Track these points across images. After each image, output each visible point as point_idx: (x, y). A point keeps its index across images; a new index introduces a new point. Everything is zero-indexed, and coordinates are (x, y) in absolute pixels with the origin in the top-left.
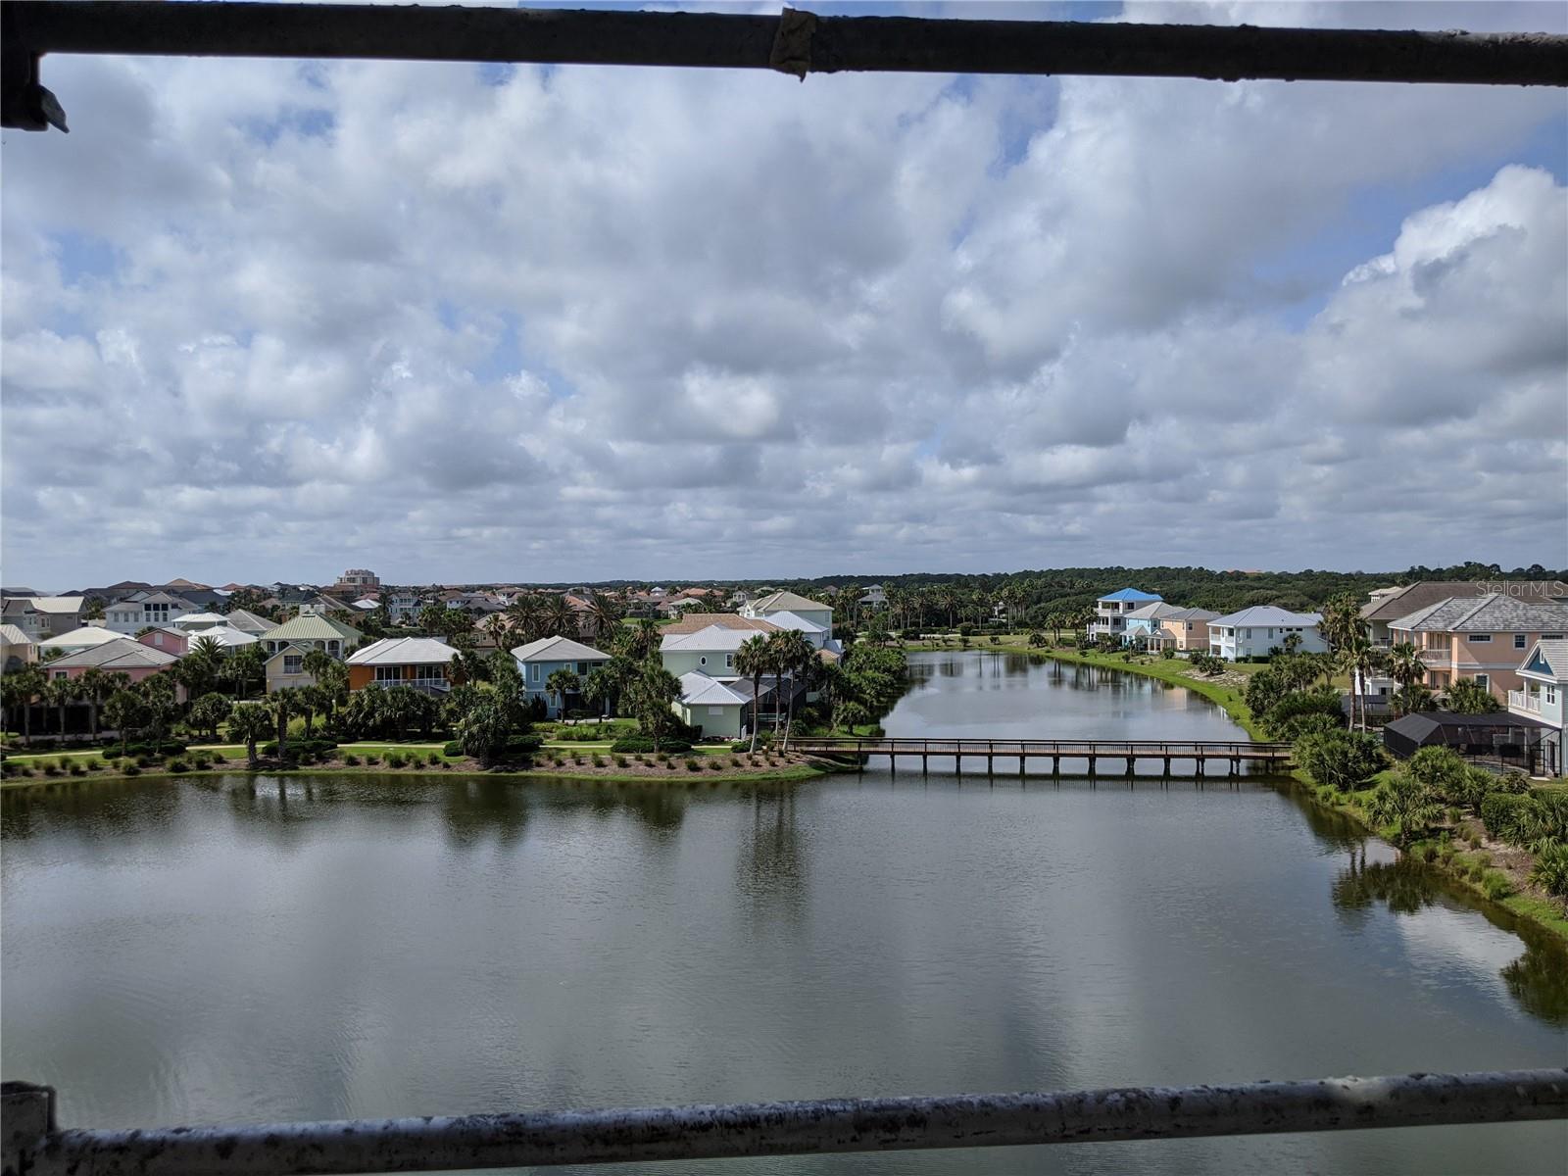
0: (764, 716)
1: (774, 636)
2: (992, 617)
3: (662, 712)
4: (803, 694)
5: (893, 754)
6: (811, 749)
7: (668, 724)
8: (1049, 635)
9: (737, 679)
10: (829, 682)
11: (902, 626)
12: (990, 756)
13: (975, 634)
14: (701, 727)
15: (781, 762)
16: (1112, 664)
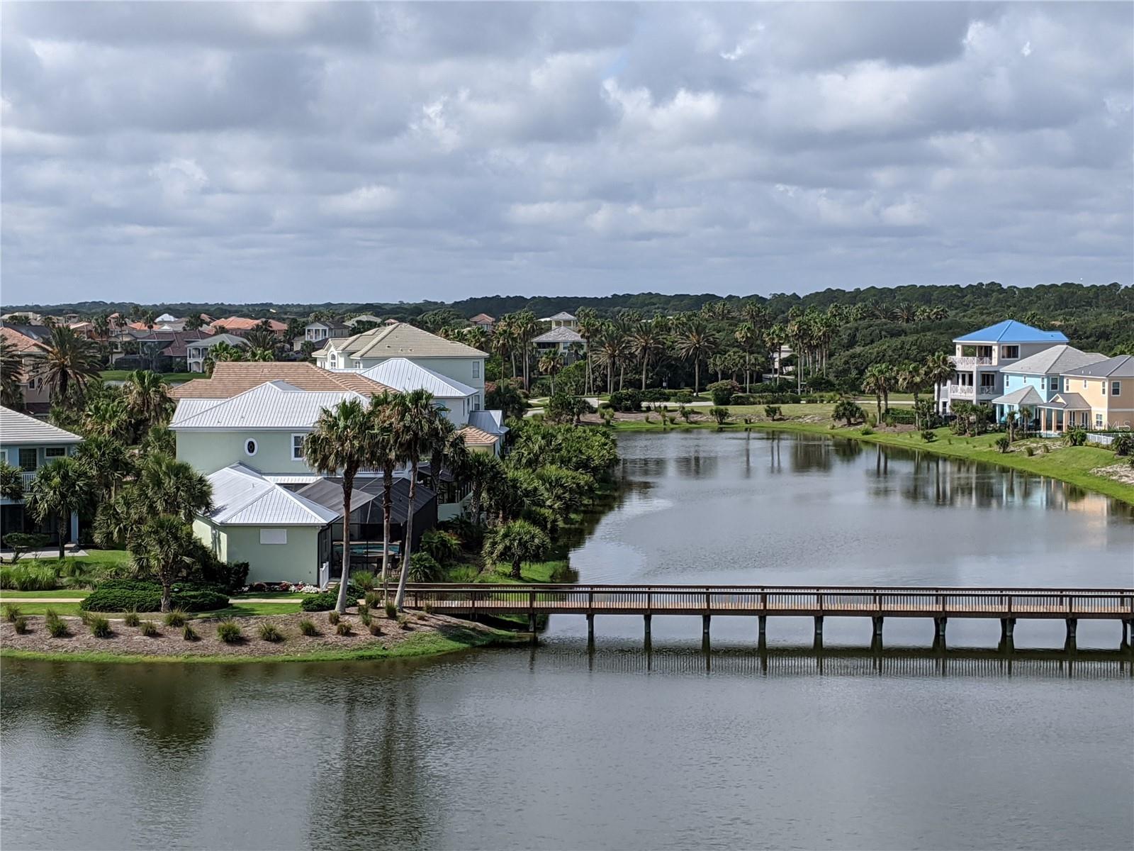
0: (360, 547)
1: (379, 402)
2: (770, 371)
3: (176, 538)
4: (431, 507)
5: (590, 613)
6: (446, 604)
7: (187, 560)
8: (868, 404)
9: (311, 480)
10: (479, 485)
11: (610, 386)
12: (763, 615)
13: (739, 402)
14: (246, 566)
15: (391, 628)
16: (980, 453)
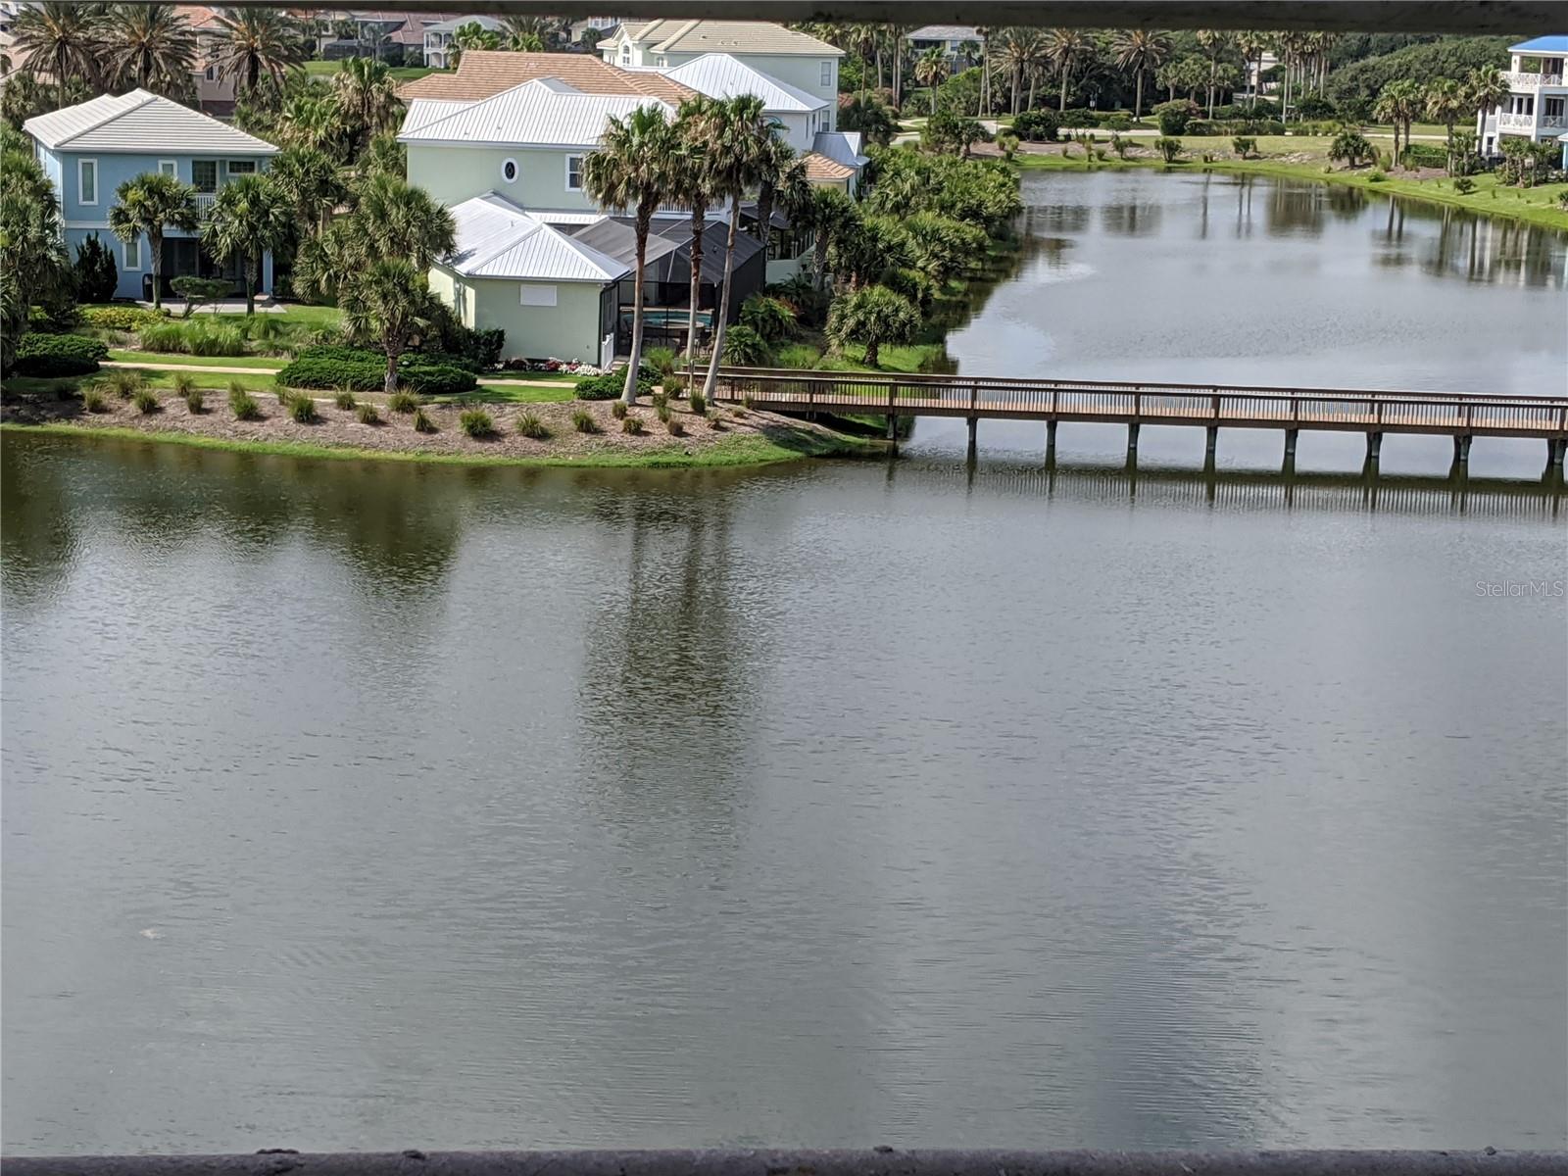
0: (657, 315)
1: (692, 110)
2: (1243, 89)
3: (406, 291)
4: (758, 263)
5: (973, 416)
6: (774, 397)
7: (421, 322)
8: (1381, 139)
9: (592, 219)
10: (825, 235)
11: (1015, 105)
12: (1213, 426)
13: (1197, 131)
14: (501, 334)
15: (697, 426)
16: (1535, 211)
